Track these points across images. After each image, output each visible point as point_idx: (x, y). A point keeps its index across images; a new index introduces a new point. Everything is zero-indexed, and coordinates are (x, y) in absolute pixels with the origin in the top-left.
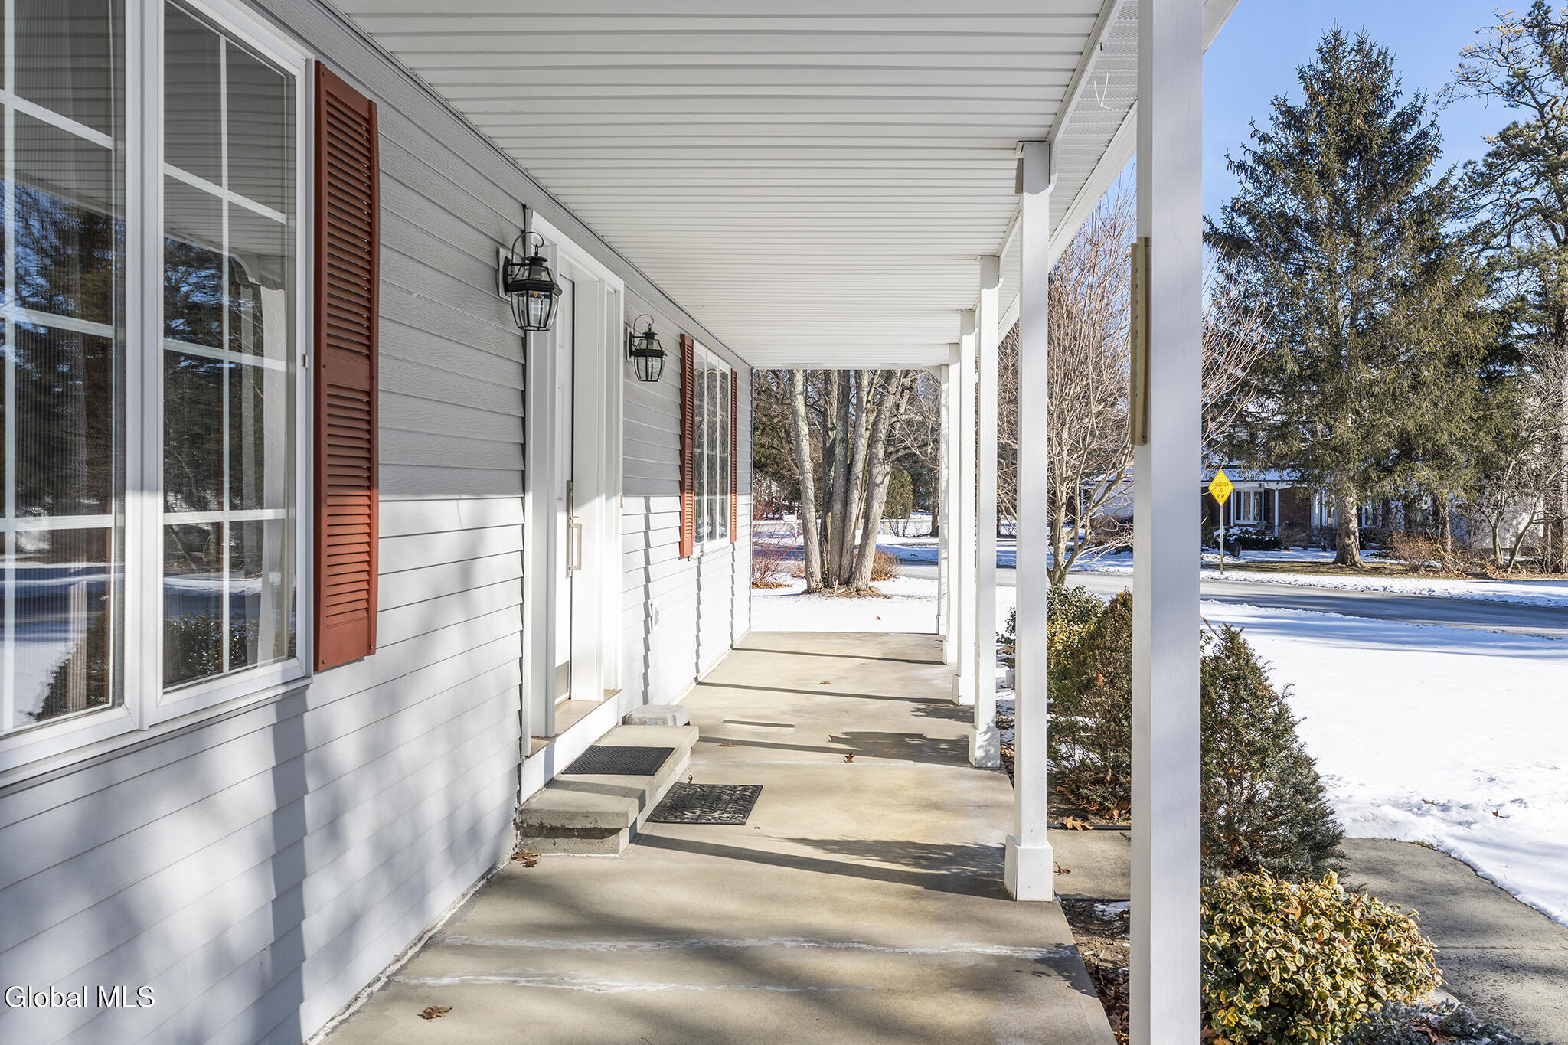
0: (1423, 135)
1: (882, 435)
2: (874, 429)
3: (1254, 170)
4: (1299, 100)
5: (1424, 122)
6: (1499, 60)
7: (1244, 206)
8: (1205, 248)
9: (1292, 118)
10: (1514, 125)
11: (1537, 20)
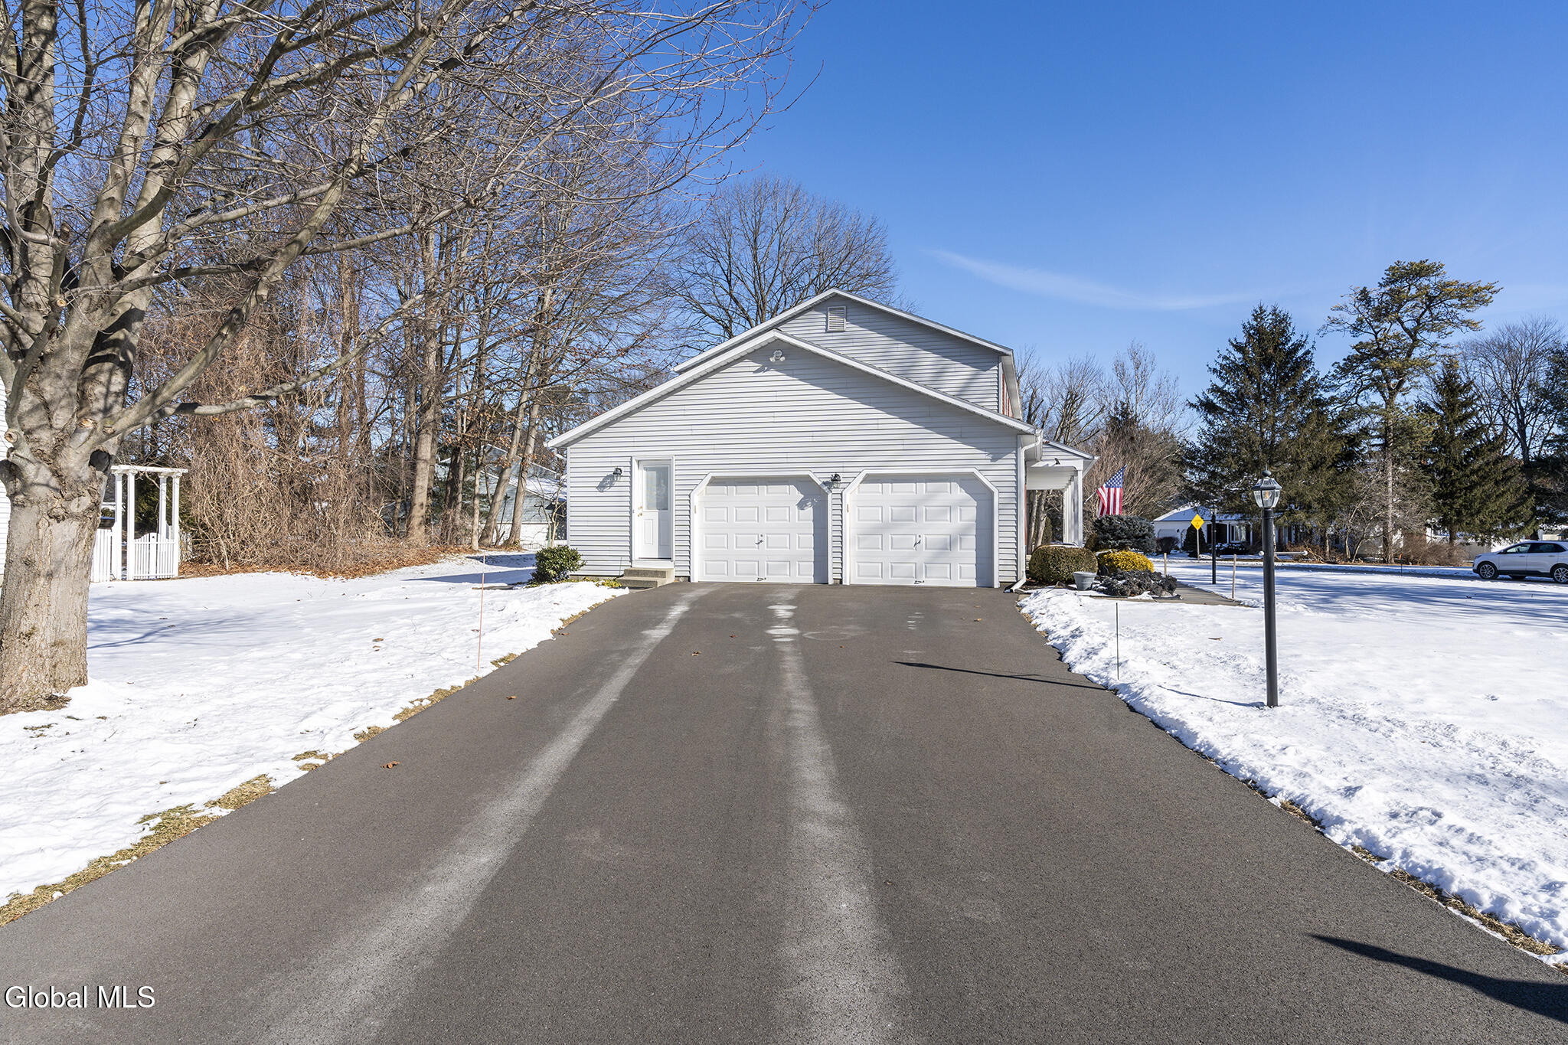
0: (1308, 352)
1: (1043, 502)
2: (1040, 500)
3: (1221, 373)
4: (1242, 339)
5: (1308, 347)
6: (1352, 311)
7: (1215, 389)
8: (1195, 410)
9: (1239, 348)
10: (1361, 343)
11: (1364, 296)
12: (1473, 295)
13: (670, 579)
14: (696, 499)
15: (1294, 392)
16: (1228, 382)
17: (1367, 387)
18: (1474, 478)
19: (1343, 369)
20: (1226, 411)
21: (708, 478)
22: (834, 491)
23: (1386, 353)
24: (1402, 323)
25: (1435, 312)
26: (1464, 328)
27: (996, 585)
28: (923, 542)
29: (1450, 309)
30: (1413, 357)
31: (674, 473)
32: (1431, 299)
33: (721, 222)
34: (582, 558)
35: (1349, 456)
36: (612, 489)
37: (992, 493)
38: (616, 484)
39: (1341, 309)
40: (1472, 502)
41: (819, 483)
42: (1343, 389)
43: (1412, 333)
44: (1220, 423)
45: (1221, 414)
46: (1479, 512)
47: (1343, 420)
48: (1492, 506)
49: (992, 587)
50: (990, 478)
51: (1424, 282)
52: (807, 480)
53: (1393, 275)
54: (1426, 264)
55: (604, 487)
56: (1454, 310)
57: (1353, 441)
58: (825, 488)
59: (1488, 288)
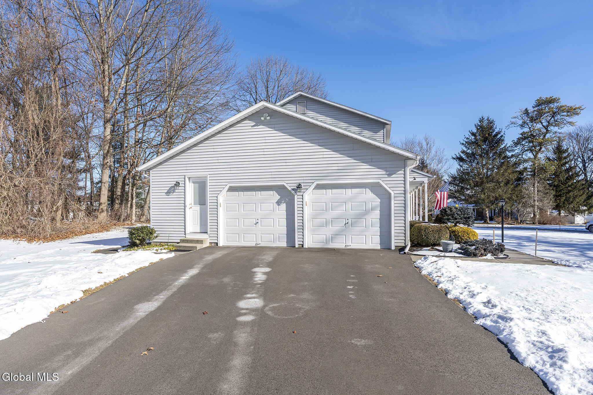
0: (502, 136)
3: (465, 145)
4: (475, 131)
5: (502, 134)
6: (520, 119)
7: (463, 152)
8: (455, 160)
9: (473, 134)
10: (524, 132)
11: (526, 112)
12: (572, 111)
13: (206, 244)
14: (221, 199)
15: (496, 152)
16: (469, 149)
17: (526, 150)
18: (569, 188)
19: (516, 143)
20: (467, 161)
21: (227, 187)
22: (298, 193)
23: (534, 136)
24: (542, 123)
25: (556, 118)
26: (568, 125)
27: (393, 248)
28: (350, 223)
29: (562, 117)
30: (546, 137)
31: (209, 184)
32: (554, 113)
33: (253, 77)
34: (157, 232)
35: (519, 179)
36: (174, 194)
37: (390, 194)
38: (177, 191)
39: (515, 118)
40: (569, 198)
41: (290, 189)
42: (516, 151)
43: (546, 128)
44: (465, 166)
45: (465, 162)
46: (572, 202)
47: (516, 164)
48: (577, 200)
49: (390, 249)
50: (389, 186)
51: (552, 105)
52: (283, 187)
53: (539, 102)
54: (553, 98)
55: (170, 193)
56: (564, 117)
57: (521, 173)
58: (293, 192)
59: (579, 108)
